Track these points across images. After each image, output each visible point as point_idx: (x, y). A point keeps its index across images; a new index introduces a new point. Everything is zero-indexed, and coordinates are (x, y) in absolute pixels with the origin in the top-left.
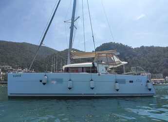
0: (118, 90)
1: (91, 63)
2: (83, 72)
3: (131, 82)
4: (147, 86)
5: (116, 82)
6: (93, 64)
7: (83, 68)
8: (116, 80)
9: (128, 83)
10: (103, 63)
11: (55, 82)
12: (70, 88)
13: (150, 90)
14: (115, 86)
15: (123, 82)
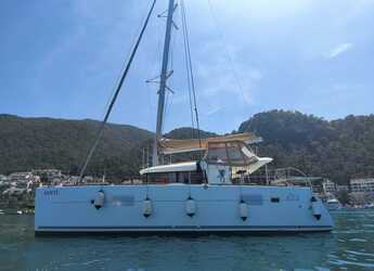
0: (244, 219)
1: (195, 163)
2: (177, 182)
3: (275, 200)
4: (311, 208)
5: (242, 202)
6: (198, 165)
7: (177, 173)
8: (241, 197)
9: (268, 204)
10: (220, 161)
11: (119, 203)
12: (146, 216)
13: (318, 217)
14: (239, 209)
15: (258, 200)
